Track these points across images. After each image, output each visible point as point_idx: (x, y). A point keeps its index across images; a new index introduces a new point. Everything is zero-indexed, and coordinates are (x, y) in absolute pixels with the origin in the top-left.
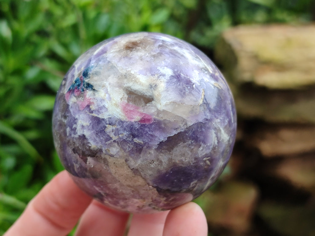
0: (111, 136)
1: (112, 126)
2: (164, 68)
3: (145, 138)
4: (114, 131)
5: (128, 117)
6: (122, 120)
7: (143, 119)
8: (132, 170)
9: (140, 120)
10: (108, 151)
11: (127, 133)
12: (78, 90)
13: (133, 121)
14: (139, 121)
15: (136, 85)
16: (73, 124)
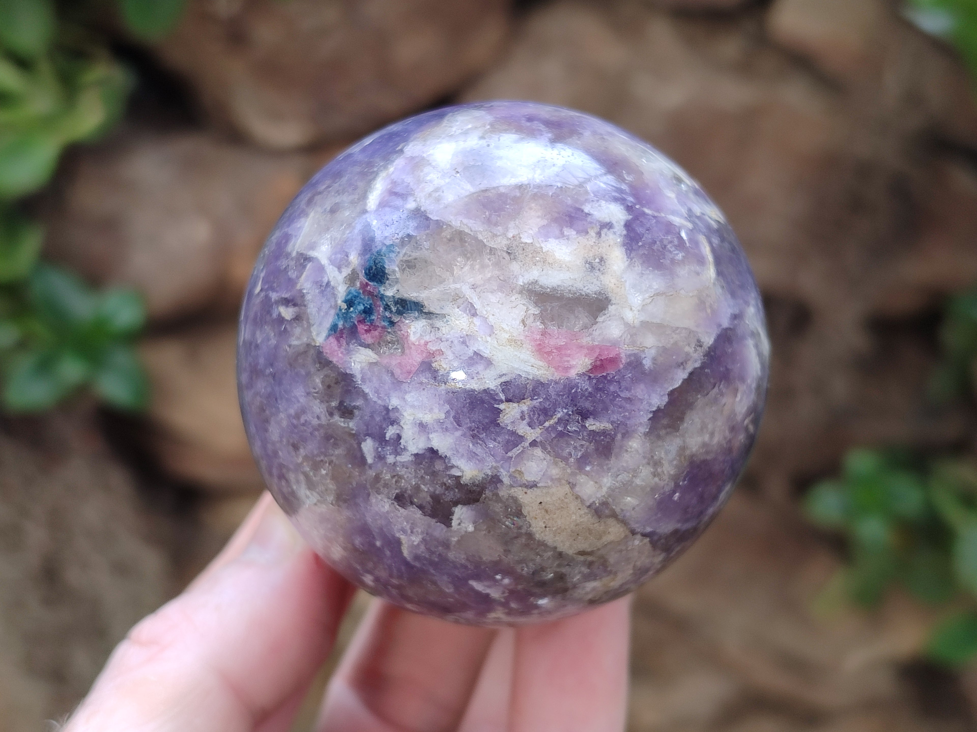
0: (520, 432)
1: (518, 402)
2: (600, 206)
3: (613, 412)
4: (527, 417)
5: (557, 368)
6: (542, 381)
7: (598, 363)
8: (589, 507)
9: (590, 367)
10: (517, 475)
11: (565, 411)
12: (372, 327)
13: (573, 374)
14: (591, 371)
15: (550, 272)
16: (384, 426)
